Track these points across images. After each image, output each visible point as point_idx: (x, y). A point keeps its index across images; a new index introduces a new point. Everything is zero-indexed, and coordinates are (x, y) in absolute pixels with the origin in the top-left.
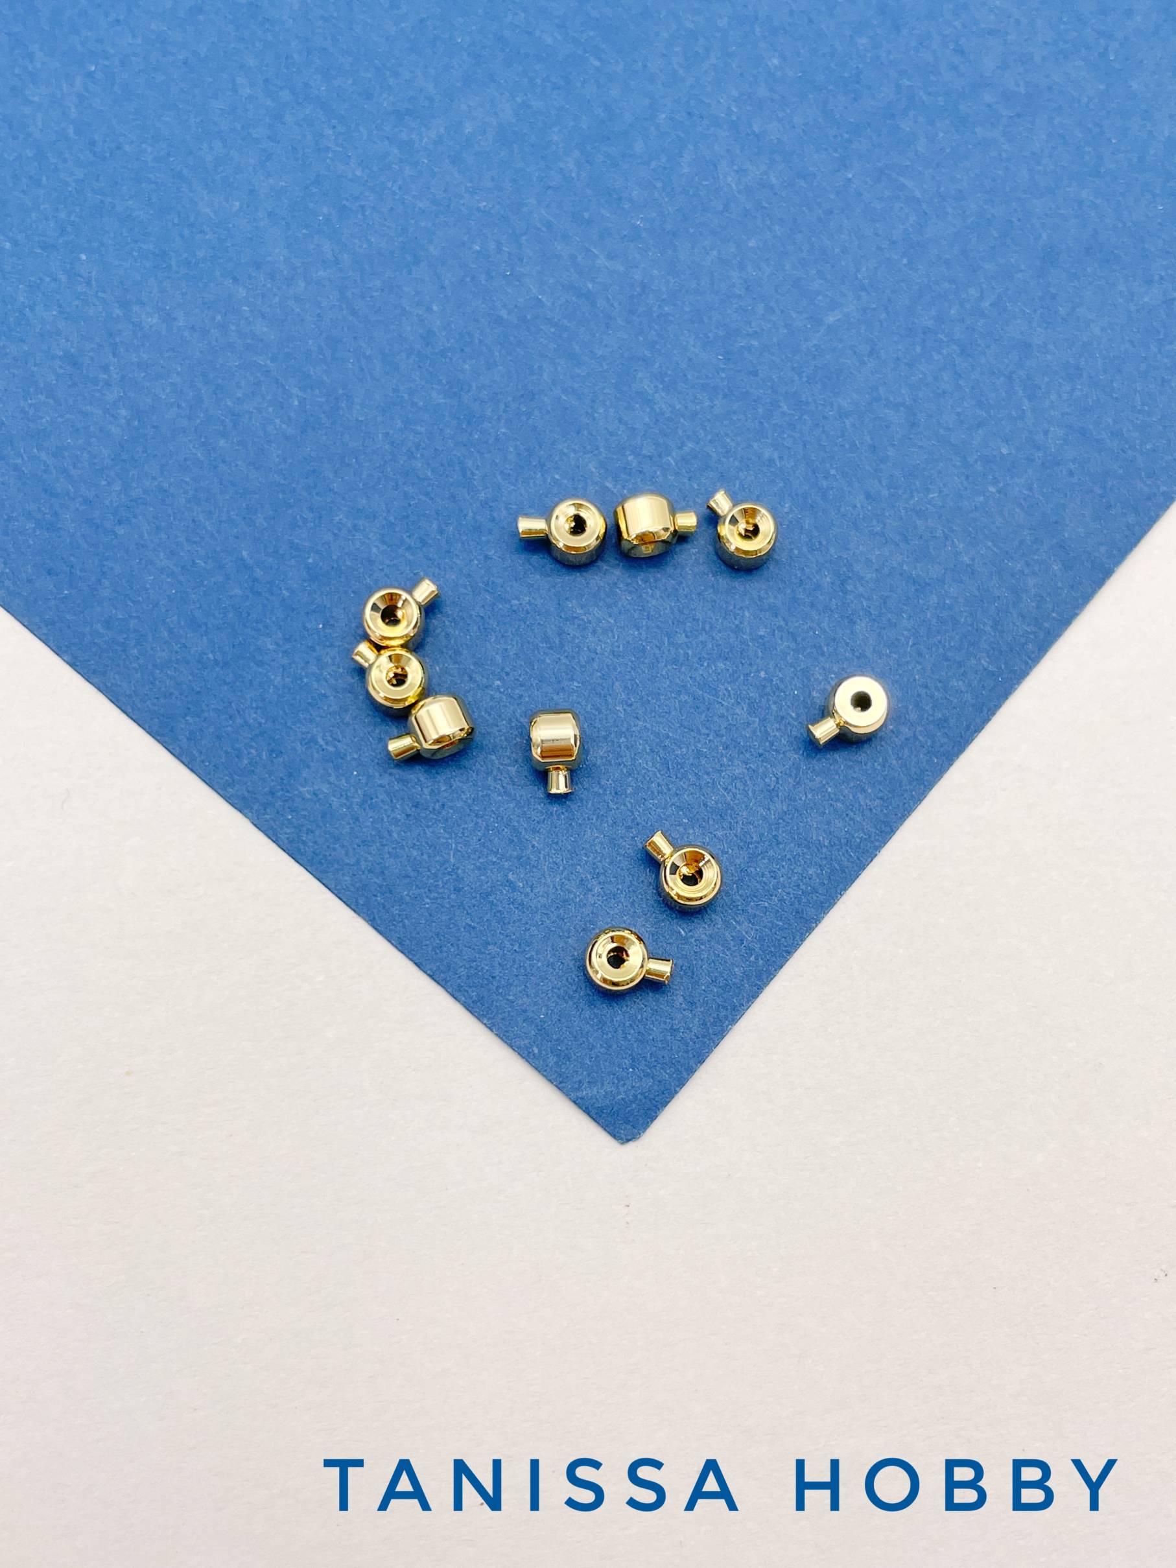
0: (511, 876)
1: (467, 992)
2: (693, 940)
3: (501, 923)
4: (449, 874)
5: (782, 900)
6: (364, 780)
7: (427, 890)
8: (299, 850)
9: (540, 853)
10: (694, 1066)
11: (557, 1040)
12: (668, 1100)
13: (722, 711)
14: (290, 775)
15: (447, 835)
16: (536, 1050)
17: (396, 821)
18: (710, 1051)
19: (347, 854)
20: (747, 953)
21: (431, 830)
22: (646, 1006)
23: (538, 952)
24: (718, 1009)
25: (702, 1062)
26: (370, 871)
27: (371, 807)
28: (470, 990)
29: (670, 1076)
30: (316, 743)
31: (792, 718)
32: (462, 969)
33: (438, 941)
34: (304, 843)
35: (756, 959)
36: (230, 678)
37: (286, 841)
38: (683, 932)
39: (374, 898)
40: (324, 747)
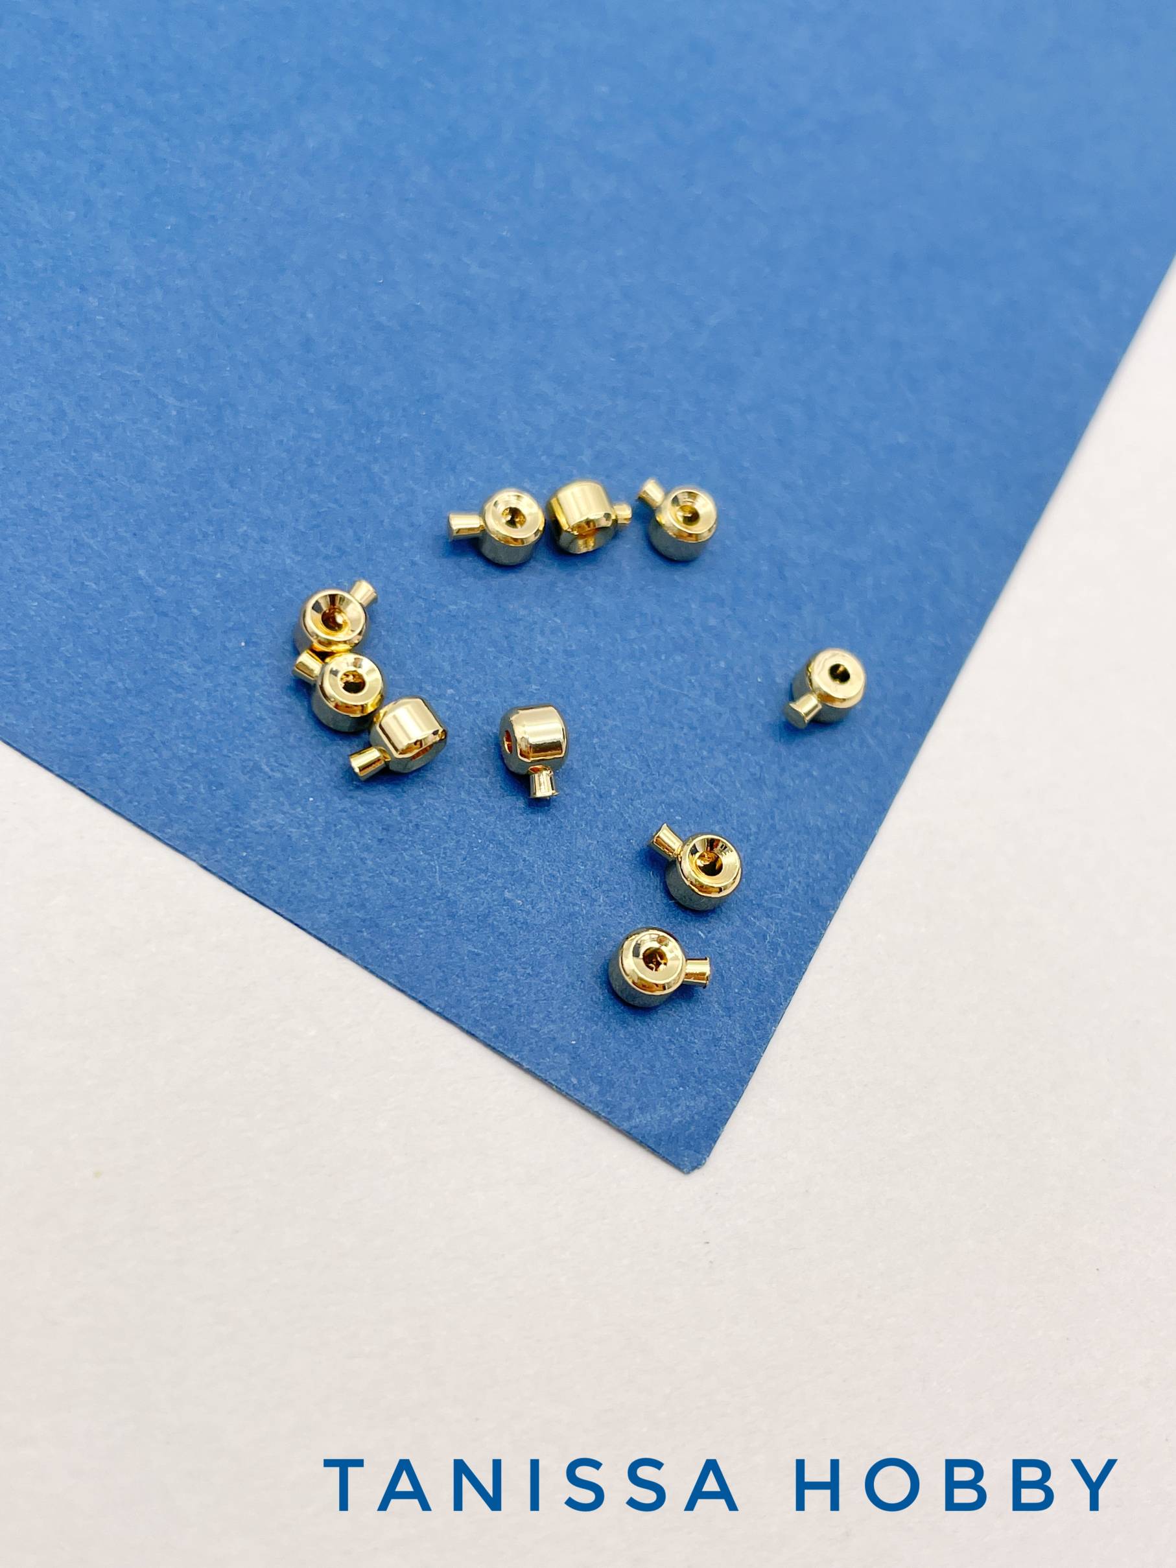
0: (507, 895)
1: (485, 1025)
2: (714, 942)
3: (508, 946)
4: (439, 898)
5: (795, 890)
6: (322, 805)
7: (417, 919)
8: (262, 890)
9: (533, 867)
10: (746, 1075)
11: (595, 1067)
12: (727, 1117)
13: (691, 704)
14: (237, 808)
15: (427, 857)
16: (574, 1081)
17: (367, 848)
18: (759, 1057)
19: (318, 888)
20: (773, 949)
21: (409, 852)
22: (681, 1017)
23: (553, 973)
24: (756, 1011)
25: (753, 1070)
26: (350, 905)
27: (338, 834)
28: (488, 1024)
29: (724, 1089)
30: (261, 770)
31: (761, 705)
32: (474, 1002)
33: (441, 974)
34: (267, 882)
35: (783, 953)
36: (147, 708)
37: (244, 881)
38: (702, 935)
39: (359, 935)
40: (271, 773)
